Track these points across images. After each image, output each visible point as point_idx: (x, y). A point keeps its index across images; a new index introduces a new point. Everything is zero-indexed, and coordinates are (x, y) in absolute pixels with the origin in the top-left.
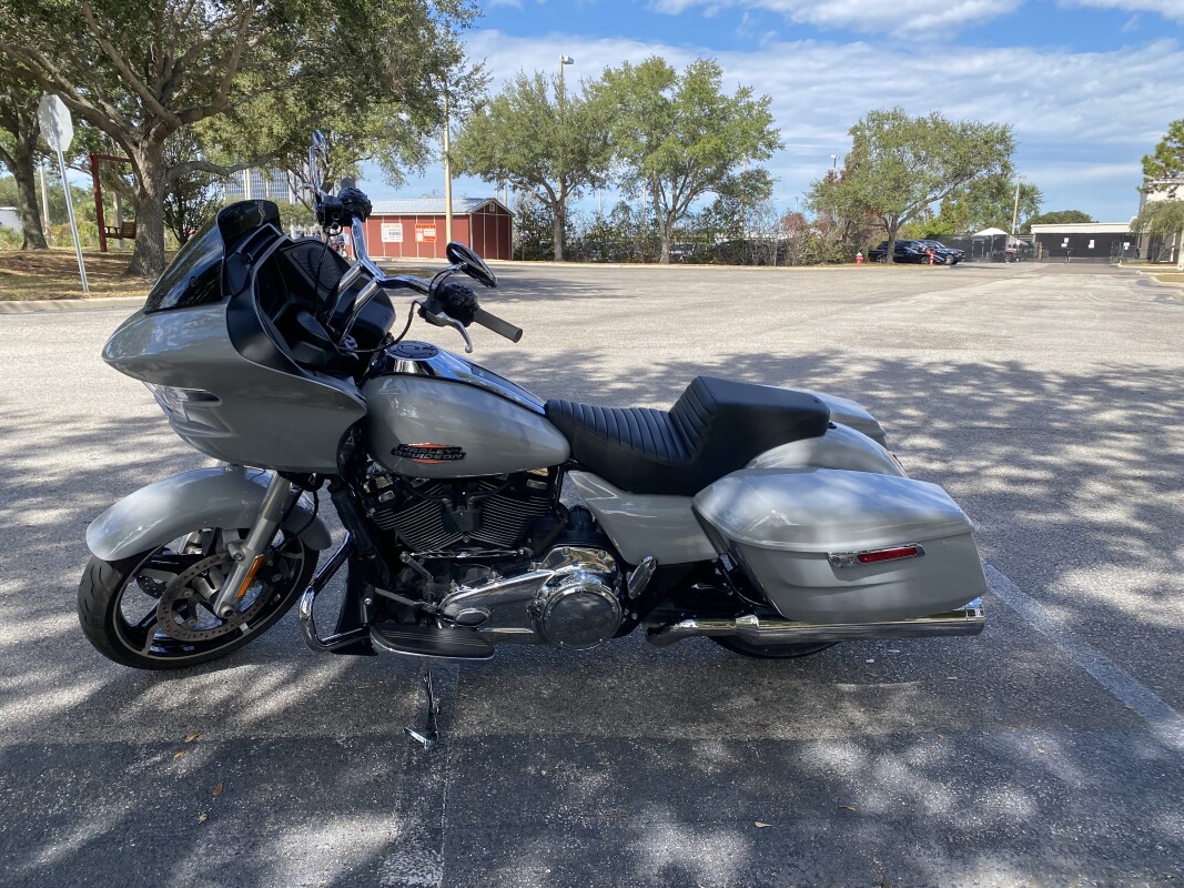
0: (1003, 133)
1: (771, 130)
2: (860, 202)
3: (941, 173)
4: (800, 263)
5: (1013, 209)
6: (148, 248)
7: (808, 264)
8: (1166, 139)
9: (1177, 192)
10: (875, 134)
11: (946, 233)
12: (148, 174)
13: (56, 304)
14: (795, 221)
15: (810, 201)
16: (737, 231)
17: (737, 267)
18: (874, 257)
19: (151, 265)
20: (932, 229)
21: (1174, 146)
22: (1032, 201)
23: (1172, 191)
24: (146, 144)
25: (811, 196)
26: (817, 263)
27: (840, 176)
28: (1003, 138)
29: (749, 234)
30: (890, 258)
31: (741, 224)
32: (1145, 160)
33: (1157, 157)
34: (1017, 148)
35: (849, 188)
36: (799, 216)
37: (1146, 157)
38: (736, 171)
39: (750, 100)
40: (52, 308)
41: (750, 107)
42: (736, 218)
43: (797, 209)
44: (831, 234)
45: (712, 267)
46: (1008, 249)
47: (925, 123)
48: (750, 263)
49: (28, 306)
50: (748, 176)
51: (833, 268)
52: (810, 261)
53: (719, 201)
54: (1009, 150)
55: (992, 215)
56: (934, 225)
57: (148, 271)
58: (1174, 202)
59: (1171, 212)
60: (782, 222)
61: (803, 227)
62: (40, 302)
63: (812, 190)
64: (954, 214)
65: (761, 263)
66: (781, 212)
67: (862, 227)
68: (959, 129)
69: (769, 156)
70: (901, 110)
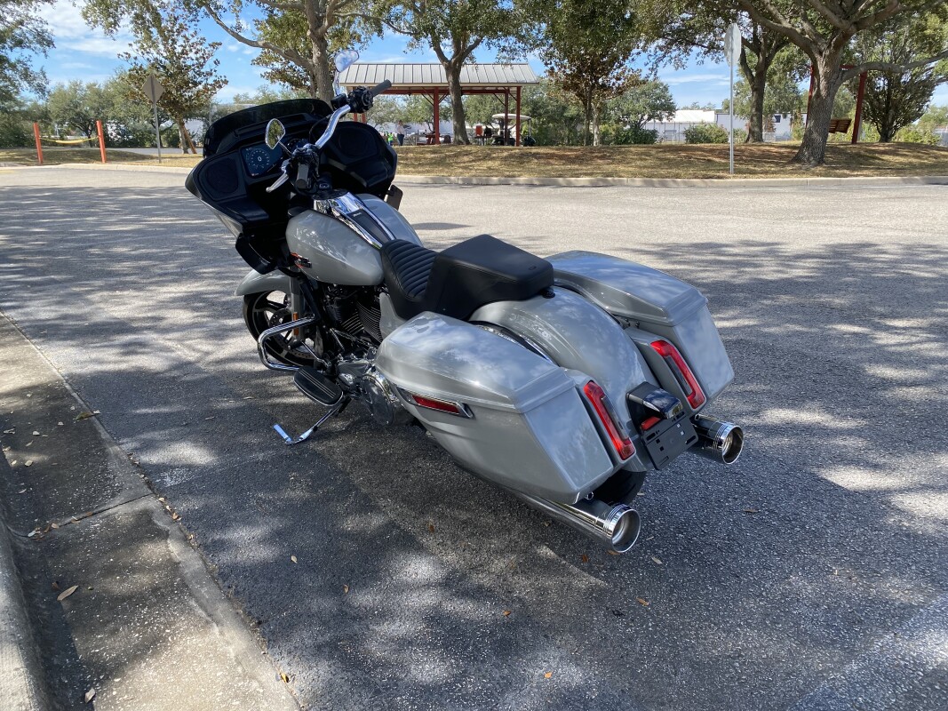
6: (813, 140)
12: (825, 77)
13: (706, 182)
19: (812, 154)
24: (828, 53)
40: (703, 185)
49: (685, 183)
57: (808, 159)
62: (694, 180)
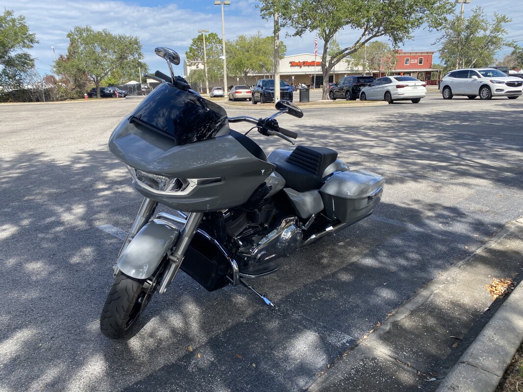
0: (136, 40)
1: (31, 34)
2: (81, 70)
3: (114, 57)
4: (57, 100)
5: (139, 73)
7: (61, 100)
8: (192, 45)
9: (199, 66)
10: (80, 38)
11: (115, 83)
14: (49, 79)
15: (55, 69)
16: (20, 85)
17: (23, 103)
18: (91, 95)
20: (109, 82)
21: (195, 48)
22: (145, 69)
23: (197, 66)
25: (55, 67)
26: (65, 99)
27: (66, 57)
28: (136, 42)
29: (27, 87)
30: (99, 95)
31: (21, 81)
32: (187, 53)
33: (190, 52)
34: (143, 47)
35: (73, 63)
36: (52, 77)
37: (187, 52)
38: (13, 54)
39: (13, 17)
41: (14, 21)
42: (17, 78)
43: (50, 74)
44: (70, 85)
45: (11, 104)
46: (143, 90)
47: (101, 33)
48: (31, 101)
50: (20, 57)
51: (73, 101)
52: (63, 99)
53: (5, 69)
54: (140, 47)
55: (131, 75)
56: (110, 80)
58: (199, 70)
59: (199, 74)
60: (44, 80)
61: (55, 82)
63: (54, 64)
64: (116, 74)
65: (38, 101)
66: (42, 75)
67: (82, 82)
68: (118, 37)
69: (32, 47)
70: (90, 27)
